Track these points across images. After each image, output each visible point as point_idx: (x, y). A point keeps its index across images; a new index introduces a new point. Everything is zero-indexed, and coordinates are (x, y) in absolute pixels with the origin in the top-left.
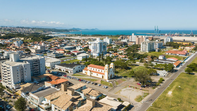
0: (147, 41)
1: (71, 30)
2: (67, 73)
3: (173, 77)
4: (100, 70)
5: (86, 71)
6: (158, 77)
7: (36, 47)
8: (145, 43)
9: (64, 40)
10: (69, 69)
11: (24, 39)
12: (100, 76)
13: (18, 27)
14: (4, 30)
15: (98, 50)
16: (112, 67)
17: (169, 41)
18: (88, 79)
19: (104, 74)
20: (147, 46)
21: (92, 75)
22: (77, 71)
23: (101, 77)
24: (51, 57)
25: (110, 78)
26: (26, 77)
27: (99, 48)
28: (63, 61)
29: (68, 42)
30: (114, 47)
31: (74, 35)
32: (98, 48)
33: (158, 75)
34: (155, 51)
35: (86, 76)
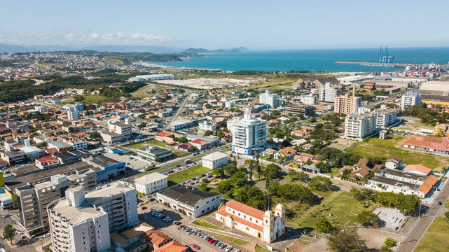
0: (359, 112)
1: (185, 54)
2: (181, 214)
3: (416, 231)
4: (254, 220)
5: (223, 217)
6: (381, 230)
7: (113, 128)
8: (356, 119)
9: (172, 95)
10: (186, 206)
11: (85, 92)
12: (253, 232)
13: (69, 53)
14: (40, 62)
15: (247, 141)
16: (280, 214)
17: (413, 104)
18: (228, 238)
19: (261, 229)
20: (360, 127)
21: (235, 226)
22: (203, 212)
23: (256, 236)
24: (145, 158)
25: (275, 238)
26: (100, 242)
27: (250, 137)
28: (173, 172)
29: (180, 100)
30: (284, 122)
31: (191, 73)
32: (247, 137)
33: (381, 224)
34: (378, 136)
35: (222, 230)
